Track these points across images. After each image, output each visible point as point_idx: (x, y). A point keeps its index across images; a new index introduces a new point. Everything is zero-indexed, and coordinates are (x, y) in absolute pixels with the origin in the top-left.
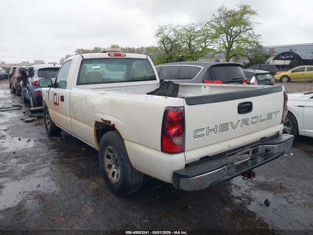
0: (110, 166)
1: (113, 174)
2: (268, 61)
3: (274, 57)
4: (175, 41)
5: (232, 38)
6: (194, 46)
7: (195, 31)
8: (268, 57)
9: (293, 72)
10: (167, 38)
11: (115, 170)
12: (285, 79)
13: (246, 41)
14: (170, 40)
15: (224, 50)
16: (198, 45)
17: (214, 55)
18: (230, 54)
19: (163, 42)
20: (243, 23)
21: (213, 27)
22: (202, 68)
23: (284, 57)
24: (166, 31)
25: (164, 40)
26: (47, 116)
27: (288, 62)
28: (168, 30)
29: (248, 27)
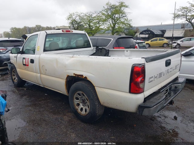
0: (78, 105)
1: (82, 109)
2: (136, 35)
3: (139, 33)
4: (80, 22)
5: (115, 21)
6: (92, 26)
7: (92, 17)
8: (136, 33)
9: (151, 41)
10: (75, 21)
11: (82, 107)
12: (147, 46)
13: (123, 23)
14: (76, 22)
15: (111, 28)
16: (94, 25)
17: (105, 32)
18: (115, 31)
19: (72, 23)
20: (121, 12)
21: (103, 14)
22: (112, 39)
23: (145, 33)
24: (74, 16)
25: (73, 22)
26: (13, 74)
27: (147, 36)
28: (75, 16)
29: (124, 15)
